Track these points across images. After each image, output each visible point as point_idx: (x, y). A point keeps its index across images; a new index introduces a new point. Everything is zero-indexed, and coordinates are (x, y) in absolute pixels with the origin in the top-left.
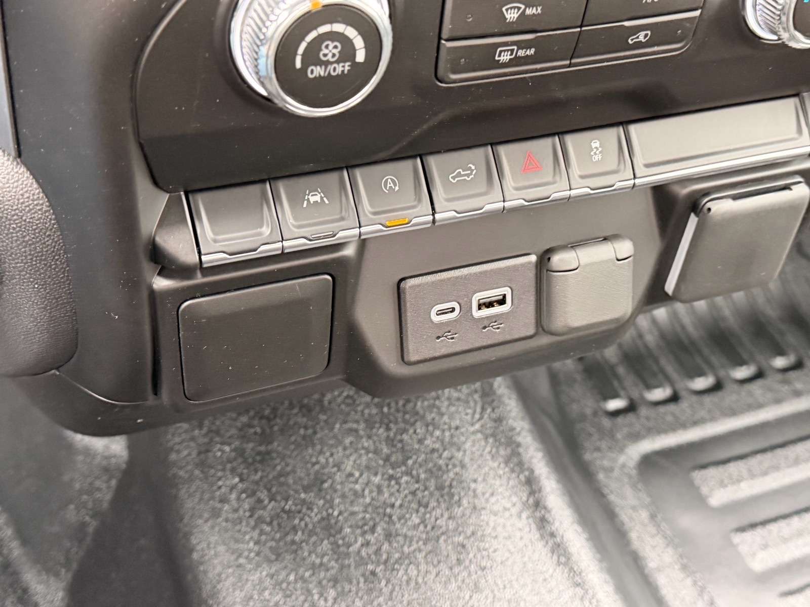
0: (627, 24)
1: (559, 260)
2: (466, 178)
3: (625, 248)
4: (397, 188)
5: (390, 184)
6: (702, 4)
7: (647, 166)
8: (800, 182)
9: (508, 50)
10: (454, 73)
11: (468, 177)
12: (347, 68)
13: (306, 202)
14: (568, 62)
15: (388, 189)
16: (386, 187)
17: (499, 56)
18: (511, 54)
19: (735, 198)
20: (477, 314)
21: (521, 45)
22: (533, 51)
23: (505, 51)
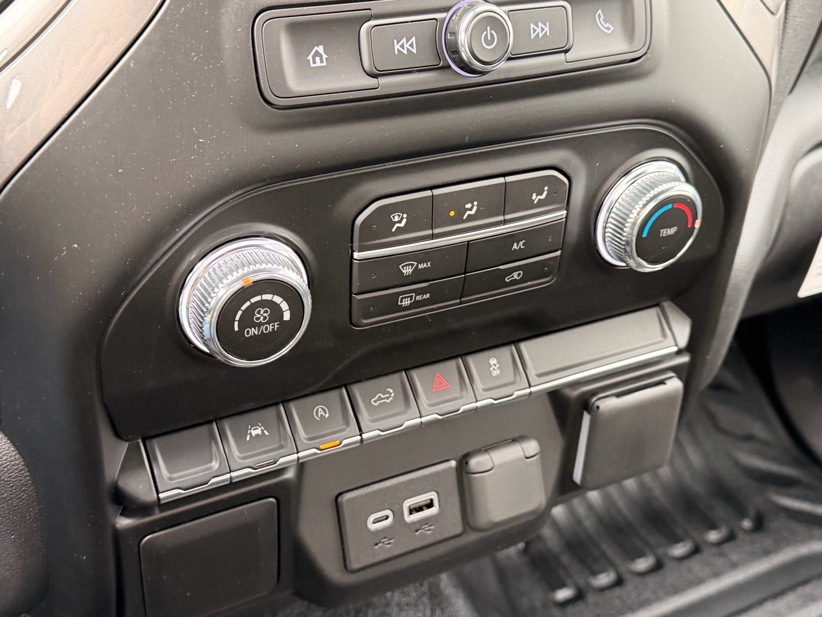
0: (501, 267)
1: (475, 463)
2: (386, 400)
3: (532, 447)
4: (327, 415)
5: (321, 412)
6: (561, 247)
7: (539, 375)
8: (671, 377)
9: (408, 297)
10: (366, 318)
11: (388, 400)
12: (276, 326)
13: (248, 436)
14: (459, 301)
15: (319, 416)
16: (317, 416)
17: (401, 302)
18: (411, 300)
19: (619, 395)
20: (409, 519)
21: (418, 292)
22: (428, 295)
23: (405, 298)
